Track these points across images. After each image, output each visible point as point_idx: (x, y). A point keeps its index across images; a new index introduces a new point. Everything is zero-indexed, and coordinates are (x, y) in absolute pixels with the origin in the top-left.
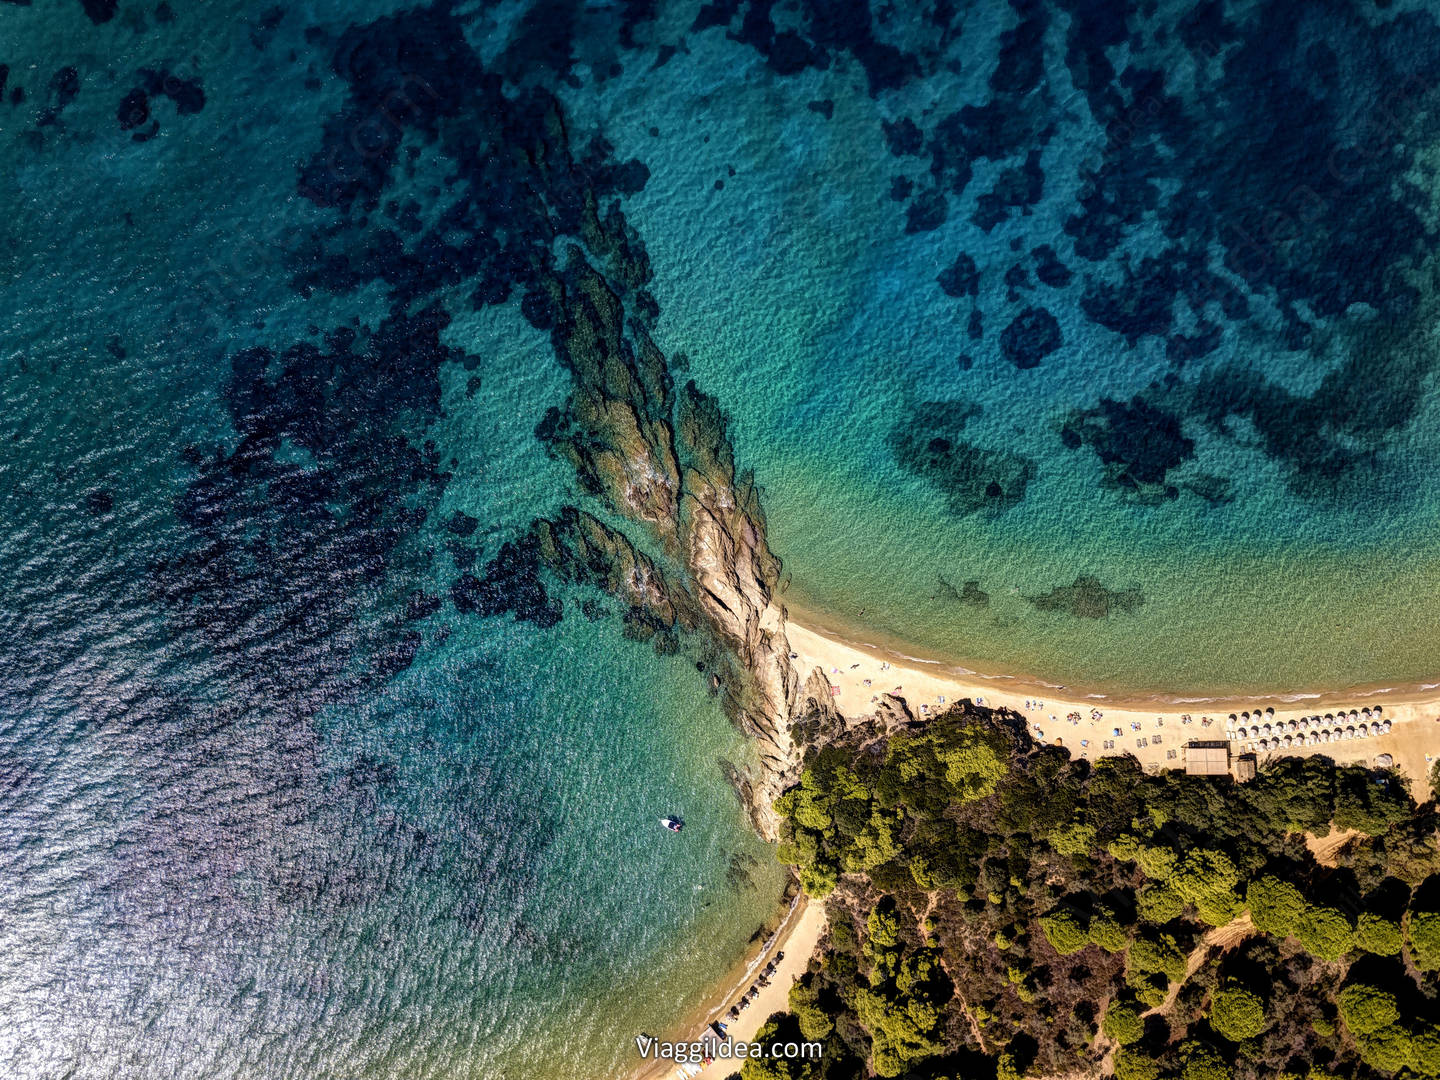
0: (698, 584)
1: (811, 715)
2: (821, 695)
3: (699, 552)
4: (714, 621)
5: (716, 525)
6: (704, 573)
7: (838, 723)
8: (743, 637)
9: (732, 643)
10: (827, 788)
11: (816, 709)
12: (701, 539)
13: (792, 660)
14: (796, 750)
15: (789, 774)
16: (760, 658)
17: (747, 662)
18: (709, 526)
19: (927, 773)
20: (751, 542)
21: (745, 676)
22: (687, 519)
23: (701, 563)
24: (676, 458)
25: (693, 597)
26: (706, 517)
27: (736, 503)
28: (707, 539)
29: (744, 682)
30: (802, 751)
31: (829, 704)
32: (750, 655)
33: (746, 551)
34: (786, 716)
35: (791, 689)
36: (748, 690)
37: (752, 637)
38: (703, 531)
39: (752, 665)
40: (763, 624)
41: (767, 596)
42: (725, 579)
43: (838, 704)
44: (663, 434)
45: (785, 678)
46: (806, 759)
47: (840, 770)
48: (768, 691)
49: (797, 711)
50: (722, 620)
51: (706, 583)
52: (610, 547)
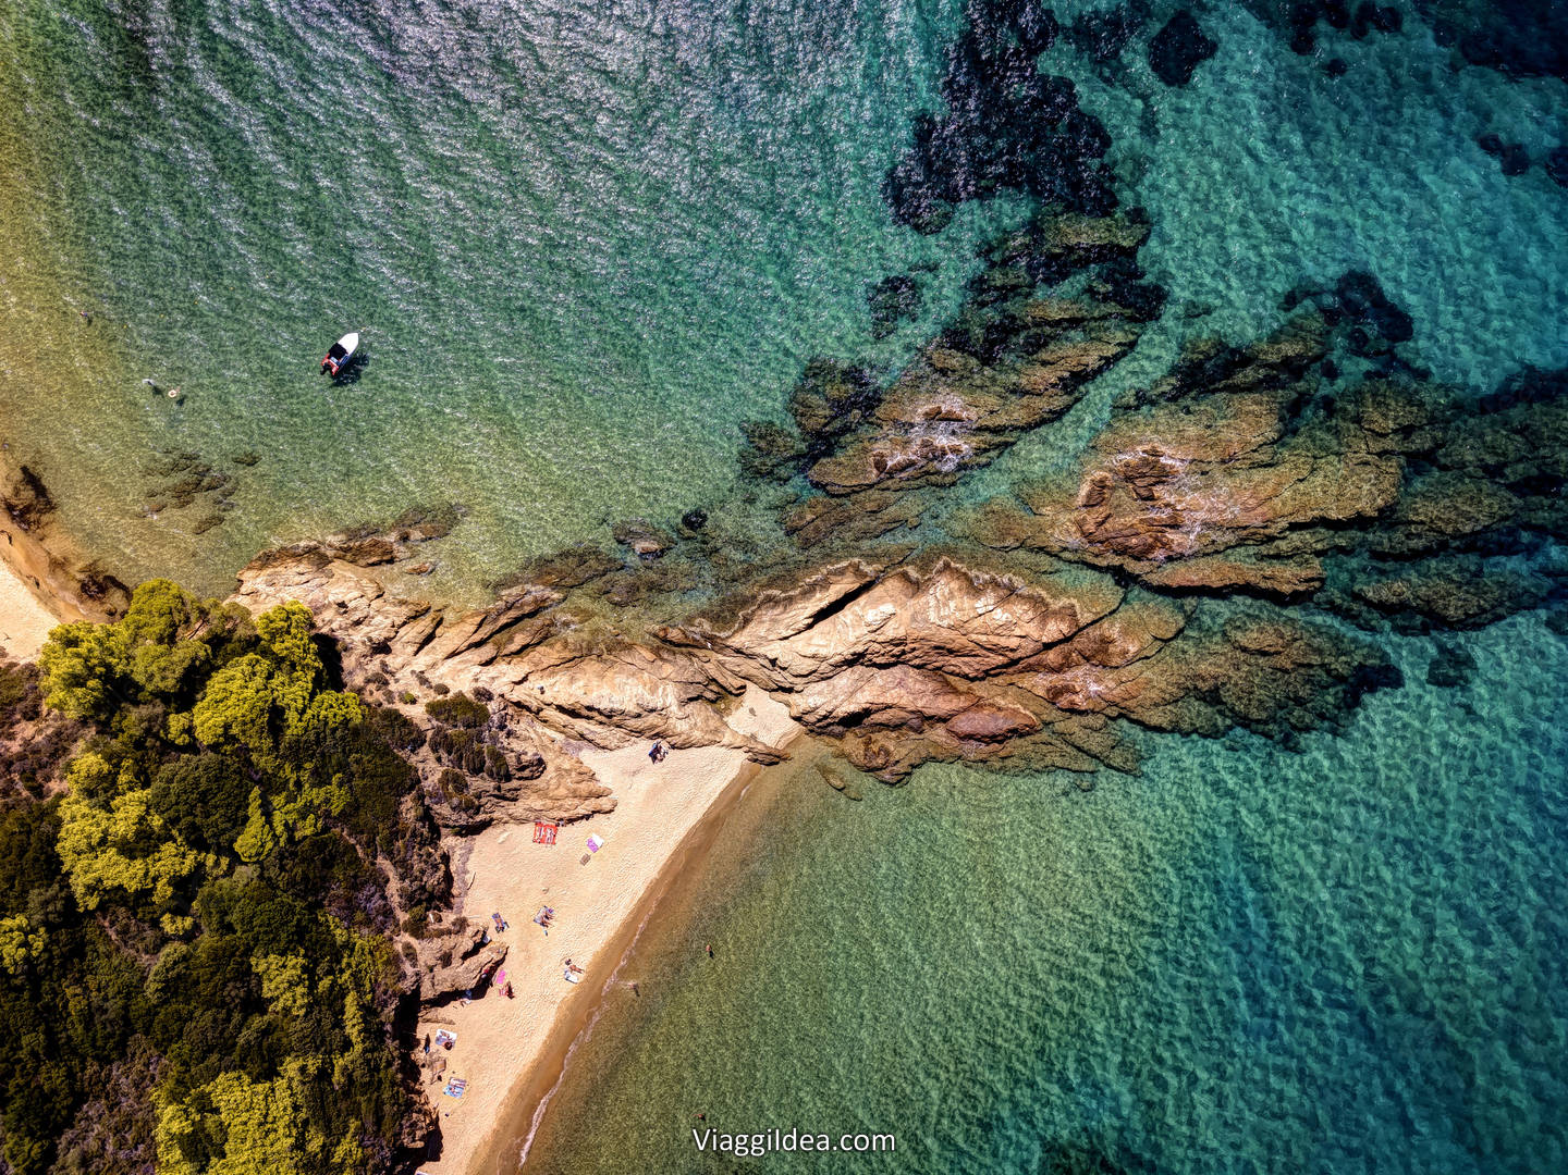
0: (894, 565)
1: (498, 757)
2: (542, 793)
3: (975, 590)
4: (794, 582)
5: (1029, 646)
6: (917, 587)
7: (463, 819)
8: (739, 640)
9: (732, 611)
10: (297, 753)
11: (513, 775)
12: (1003, 601)
13: (646, 746)
14: (426, 697)
15: (374, 666)
16: (675, 669)
17: (674, 634)
18: (1032, 630)
19: (257, 1022)
20: (964, 724)
21: (642, 623)
22: (1061, 580)
23: (944, 586)
24: (1220, 593)
25: (866, 544)
26: (1055, 629)
27: (1073, 711)
28: (1000, 616)
29: (628, 615)
30: (416, 713)
31: (517, 809)
32: (688, 647)
33: (944, 705)
34: (518, 695)
35: (581, 725)
36: (605, 620)
37: (731, 661)
38: (1020, 610)
39: (664, 646)
40: (754, 696)
41: (821, 726)
42: (891, 632)
43: (512, 827)
44: (1287, 577)
45: (609, 717)
46: (393, 717)
47: (336, 796)
48: (591, 667)
49: (523, 726)
50: (790, 600)
51: (892, 585)
52: (1042, 376)
